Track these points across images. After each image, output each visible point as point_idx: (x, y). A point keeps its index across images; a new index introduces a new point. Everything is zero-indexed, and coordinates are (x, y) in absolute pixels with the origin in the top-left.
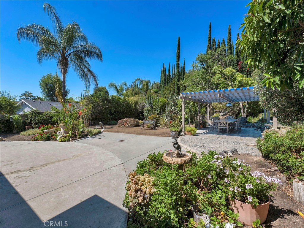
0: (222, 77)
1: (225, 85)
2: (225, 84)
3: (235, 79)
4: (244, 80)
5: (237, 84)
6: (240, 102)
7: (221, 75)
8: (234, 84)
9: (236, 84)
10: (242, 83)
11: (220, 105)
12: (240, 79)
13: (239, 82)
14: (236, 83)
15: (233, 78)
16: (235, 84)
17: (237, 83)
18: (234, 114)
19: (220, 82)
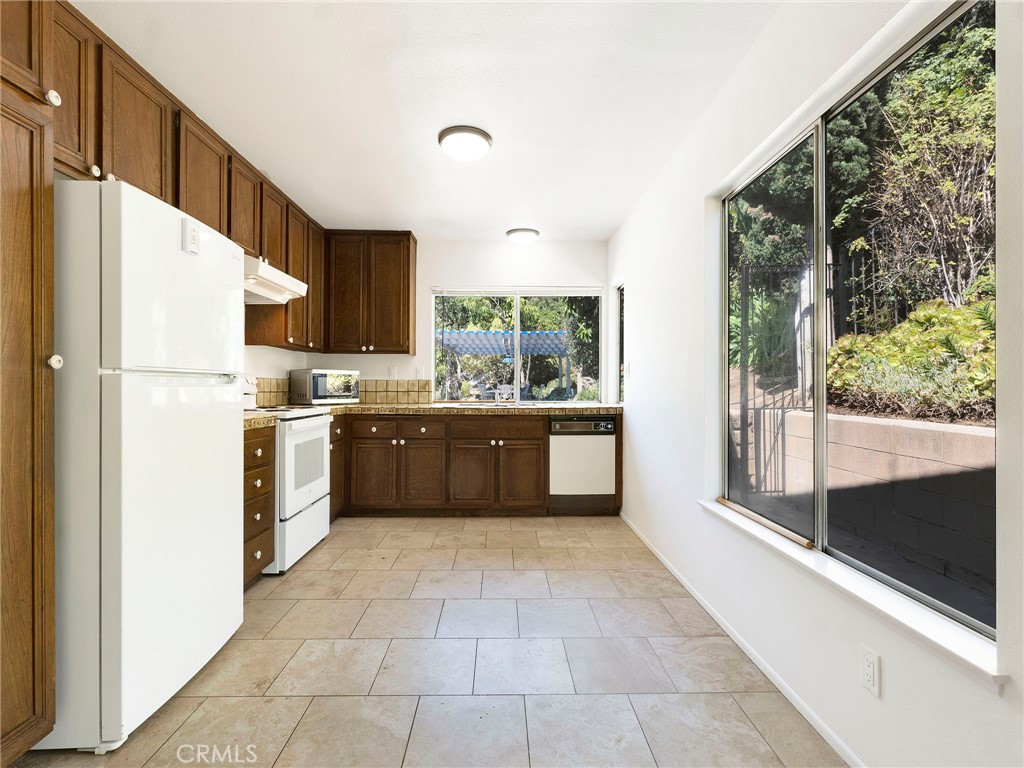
18: (501, 382)
19: (484, 308)
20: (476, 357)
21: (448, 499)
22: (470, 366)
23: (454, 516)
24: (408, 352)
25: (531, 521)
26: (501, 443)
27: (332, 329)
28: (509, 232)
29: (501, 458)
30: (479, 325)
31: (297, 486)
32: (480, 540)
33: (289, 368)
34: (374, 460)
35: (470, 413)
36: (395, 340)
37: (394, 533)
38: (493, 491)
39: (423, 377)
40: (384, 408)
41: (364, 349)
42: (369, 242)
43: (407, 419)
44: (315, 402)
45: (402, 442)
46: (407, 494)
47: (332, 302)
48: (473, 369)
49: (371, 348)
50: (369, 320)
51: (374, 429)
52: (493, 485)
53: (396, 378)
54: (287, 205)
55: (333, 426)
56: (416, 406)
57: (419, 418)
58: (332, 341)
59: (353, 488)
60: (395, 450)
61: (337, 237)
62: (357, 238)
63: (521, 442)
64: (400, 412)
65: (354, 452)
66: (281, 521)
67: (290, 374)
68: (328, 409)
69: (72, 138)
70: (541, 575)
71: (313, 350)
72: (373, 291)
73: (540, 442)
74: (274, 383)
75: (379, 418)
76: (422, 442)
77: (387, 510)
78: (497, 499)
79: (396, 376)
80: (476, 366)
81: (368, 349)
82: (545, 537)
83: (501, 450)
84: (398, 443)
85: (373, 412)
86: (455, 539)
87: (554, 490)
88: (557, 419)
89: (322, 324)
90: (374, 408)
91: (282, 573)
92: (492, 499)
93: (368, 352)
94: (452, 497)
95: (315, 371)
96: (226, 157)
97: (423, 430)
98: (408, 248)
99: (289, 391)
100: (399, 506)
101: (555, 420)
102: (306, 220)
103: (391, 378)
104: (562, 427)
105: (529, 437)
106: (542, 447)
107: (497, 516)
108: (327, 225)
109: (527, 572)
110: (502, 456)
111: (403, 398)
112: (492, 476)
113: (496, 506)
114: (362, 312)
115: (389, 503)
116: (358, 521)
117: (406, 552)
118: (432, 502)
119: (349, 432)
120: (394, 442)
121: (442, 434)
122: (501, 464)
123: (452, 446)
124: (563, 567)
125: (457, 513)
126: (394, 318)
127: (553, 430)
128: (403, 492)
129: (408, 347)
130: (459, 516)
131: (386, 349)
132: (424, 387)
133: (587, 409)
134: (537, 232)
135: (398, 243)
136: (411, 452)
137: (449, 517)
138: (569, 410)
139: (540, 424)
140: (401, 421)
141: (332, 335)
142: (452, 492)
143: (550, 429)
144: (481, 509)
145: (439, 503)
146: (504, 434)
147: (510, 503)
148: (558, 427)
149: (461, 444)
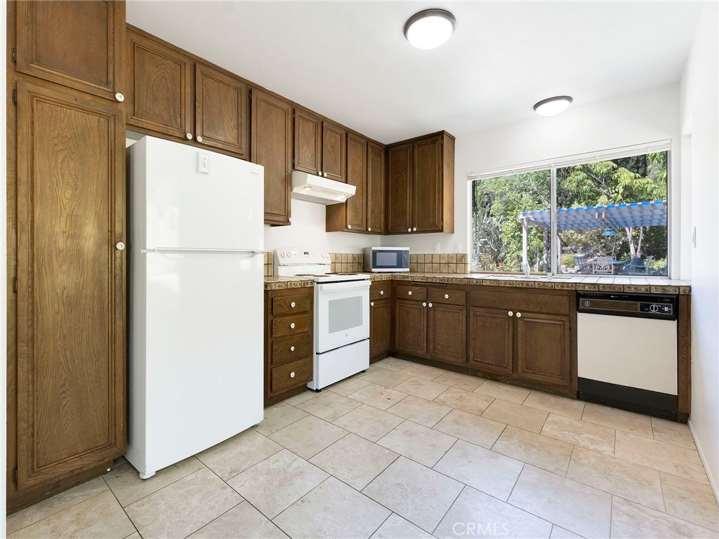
0: (588, 179)
1: (590, 194)
2: (590, 192)
3: (616, 182)
4: (636, 183)
5: (620, 192)
6: (627, 229)
7: (585, 174)
8: (614, 191)
9: (618, 192)
10: (632, 189)
11: (580, 237)
12: (627, 182)
13: (626, 188)
14: (617, 190)
15: (612, 180)
16: (616, 192)
17: (621, 190)
18: (609, 254)
19: (584, 188)
20: (581, 232)
21: (467, 360)
23: (475, 376)
24: (442, 231)
25: (552, 399)
26: (519, 315)
27: (390, 217)
28: (536, 106)
29: (519, 329)
30: (583, 204)
31: (332, 331)
32: (482, 406)
33: (364, 247)
34: (411, 315)
35: (488, 284)
36: (432, 223)
37: (414, 379)
38: (511, 361)
39: (461, 252)
40: (418, 276)
41: (410, 230)
42: (414, 147)
43: (436, 287)
44: (374, 270)
45: (430, 305)
46: (435, 348)
47: (390, 197)
48: (577, 242)
49: (415, 229)
50: (413, 208)
51: (410, 293)
52: (511, 354)
53: (439, 253)
54: (347, 134)
55: (372, 289)
57: (443, 286)
58: (389, 226)
59: (397, 336)
60: (425, 312)
61: (393, 149)
62: (405, 146)
63: (542, 316)
64: (429, 280)
65: (397, 308)
66: (317, 354)
67: (364, 250)
69: (176, 121)
70: (516, 467)
72: (417, 186)
73: (564, 318)
74: (350, 257)
75: (415, 284)
76: (446, 306)
77: (419, 358)
78: (515, 368)
79: (439, 251)
80: (580, 240)
81: (412, 230)
82: (556, 423)
83: (520, 322)
84: (427, 305)
85: (410, 279)
86: (461, 399)
87: (582, 373)
88: (586, 295)
89: (382, 214)
90: (411, 276)
91: (318, 391)
92: (510, 367)
93: (412, 232)
94: (472, 358)
95: (374, 248)
96: (290, 109)
97: (447, 296)
98: (442, 145)
99: (364, 263)
100: (428, 357)
101: (584, 296)
102: (365, 141)
103: (435, 252)
104: (593, 304)
105: (551, 312)
106: (567, 324)
107: (518, 385)
108: (386, 142)
109: (502, 457)
110: (521, 328)
111: (444, 269)
112: (511, 346)
113: (515, 375)
114: (409, 202)
115: (421, 352)
116: (400, 362)
117: (409, 398)
118: (454, 360)
119: (395, 294)
120: (425, 304)
121: (464, 302)
122: (519, 336)
123: (472, 313)
124: (551, 468)
125: (479, 374)
126: (431, 205)
127: (581, 307)
128: (431, 346)
129: (442, 227)
130: (480, 377)
131: (427, 229)
132: (461, 259)
133: (629, 286)
134: (569, 99)
135: (434, 143)
136: (439, 315)
137: (472, 375)
138: (604, 286)
139: (565, 300)
140: (432, 288)
141: (390, 222)
142: (471, 353)
143: (578, 305)
144: (499, 375)
145: (459, 361)
146: (523, 307)
147: (530, 376)
148: (587, 304)
149: (480, 311)
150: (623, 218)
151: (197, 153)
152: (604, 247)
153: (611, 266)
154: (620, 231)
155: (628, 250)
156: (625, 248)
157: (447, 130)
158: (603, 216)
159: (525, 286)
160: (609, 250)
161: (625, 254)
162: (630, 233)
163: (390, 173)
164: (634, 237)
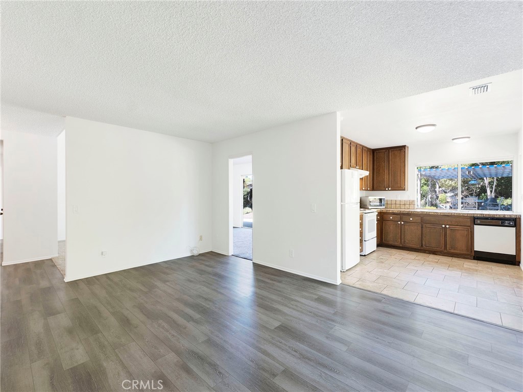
6: (485, 178)
11: (450, 182)
20: (451, 180)
21: (422, 246)
22: (446, 185)
23: (425, 253)
24: (405, 190)
26: (447, 226)
27: (375, 182)
28: (453, 139)
31: (369, 232)
34: (391, 228)
35: (432, 214)
36: (399, 185)
38: (443, 245)
39: (411, 199)
40: (396, 211)
42: (389, 151)
43: (405, 215)
44: (370, 207)
46: (404, 241)
48: (449, 186)
49: (390, 189)
50: (389, 180)
51: (391, 218)
52: (443, 243)
54: (363, 148)
55: (377, 216)
56: (408, 210)
57: (409, 214)
58: (375, 187)
59: (384, 237)
60: (399, 225)
61: (377, 151)
62: (384, 151)
63: (458, 227)
64: (402, 212)
65: (384, 225)
66: (365, 241)
68: (376, 210)
71: (370, 190)
72: (390, 169)
73: (468, 228)
75: (394, 214)
76: (411, 223)
77: (397, 246)
78: (446, 249)
79: (399, 199)
80: (451, 185)
83: (448, 229)
84: (401, 223)
85: (391, 212)
87: (476, 249)
90: (391, 210)
91: (365, 255)
92: (443, 248)
93: (388, 190)
94: (424, 245)
95: (370, 197)
96: (350, 143)
97: (411, 219)
98: (405, 152)
100: (401, 246)
101: (477, 219)
103: (397, 199)
104: (481, 222)
105: (462, 225)
106: (469, 229)
107: (446, 256)
108: (373, 148)
109: (453, 271)
110: (448, 232)
111: (403, 207)
112: (443, 240)
113: (445, 251)
114: (386, 177)
115: (396, 244)
117: (404, 258)
118: (415, 246)
119: (382, 218)
120: (399, 223)
121: (420, 221)
122: (448, 235)
123: (424, 226)
124: (471, 273)
126: (399, 178)
127: (476, 223)
128: (403, 241)
129: (405, 188)
130: (427, 253)
132: (412, 203)
133: (497, 215)
134: (469, 137)
135: (401, 150)
136: (406, 227)
137: (423, 253)
138: (486, 215)
139: (469, 220)
140: (402, 215)
141: (375, 185)
142: (424, 243)
143: (474, 222)
144: (438, 252)
145: (418, 247)
146: (449, 223)
147: (452, 251)
148: (479, 222)
149: (428, 225)
150: (484, 173)
151: (352, 172)
152: (467, 189)
153: (475, 203)
154: (480, 179)
155: (485, 192)
156: (483, 190)
157: (407, 145)
158: (472, 173)
159: (450, 214)
160: (471, 191)
161: (483, 194)
162: (487, 181)
163: (375, 162)
164: (490, 183)
